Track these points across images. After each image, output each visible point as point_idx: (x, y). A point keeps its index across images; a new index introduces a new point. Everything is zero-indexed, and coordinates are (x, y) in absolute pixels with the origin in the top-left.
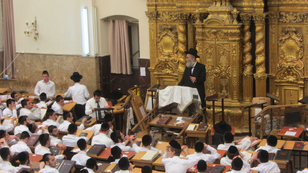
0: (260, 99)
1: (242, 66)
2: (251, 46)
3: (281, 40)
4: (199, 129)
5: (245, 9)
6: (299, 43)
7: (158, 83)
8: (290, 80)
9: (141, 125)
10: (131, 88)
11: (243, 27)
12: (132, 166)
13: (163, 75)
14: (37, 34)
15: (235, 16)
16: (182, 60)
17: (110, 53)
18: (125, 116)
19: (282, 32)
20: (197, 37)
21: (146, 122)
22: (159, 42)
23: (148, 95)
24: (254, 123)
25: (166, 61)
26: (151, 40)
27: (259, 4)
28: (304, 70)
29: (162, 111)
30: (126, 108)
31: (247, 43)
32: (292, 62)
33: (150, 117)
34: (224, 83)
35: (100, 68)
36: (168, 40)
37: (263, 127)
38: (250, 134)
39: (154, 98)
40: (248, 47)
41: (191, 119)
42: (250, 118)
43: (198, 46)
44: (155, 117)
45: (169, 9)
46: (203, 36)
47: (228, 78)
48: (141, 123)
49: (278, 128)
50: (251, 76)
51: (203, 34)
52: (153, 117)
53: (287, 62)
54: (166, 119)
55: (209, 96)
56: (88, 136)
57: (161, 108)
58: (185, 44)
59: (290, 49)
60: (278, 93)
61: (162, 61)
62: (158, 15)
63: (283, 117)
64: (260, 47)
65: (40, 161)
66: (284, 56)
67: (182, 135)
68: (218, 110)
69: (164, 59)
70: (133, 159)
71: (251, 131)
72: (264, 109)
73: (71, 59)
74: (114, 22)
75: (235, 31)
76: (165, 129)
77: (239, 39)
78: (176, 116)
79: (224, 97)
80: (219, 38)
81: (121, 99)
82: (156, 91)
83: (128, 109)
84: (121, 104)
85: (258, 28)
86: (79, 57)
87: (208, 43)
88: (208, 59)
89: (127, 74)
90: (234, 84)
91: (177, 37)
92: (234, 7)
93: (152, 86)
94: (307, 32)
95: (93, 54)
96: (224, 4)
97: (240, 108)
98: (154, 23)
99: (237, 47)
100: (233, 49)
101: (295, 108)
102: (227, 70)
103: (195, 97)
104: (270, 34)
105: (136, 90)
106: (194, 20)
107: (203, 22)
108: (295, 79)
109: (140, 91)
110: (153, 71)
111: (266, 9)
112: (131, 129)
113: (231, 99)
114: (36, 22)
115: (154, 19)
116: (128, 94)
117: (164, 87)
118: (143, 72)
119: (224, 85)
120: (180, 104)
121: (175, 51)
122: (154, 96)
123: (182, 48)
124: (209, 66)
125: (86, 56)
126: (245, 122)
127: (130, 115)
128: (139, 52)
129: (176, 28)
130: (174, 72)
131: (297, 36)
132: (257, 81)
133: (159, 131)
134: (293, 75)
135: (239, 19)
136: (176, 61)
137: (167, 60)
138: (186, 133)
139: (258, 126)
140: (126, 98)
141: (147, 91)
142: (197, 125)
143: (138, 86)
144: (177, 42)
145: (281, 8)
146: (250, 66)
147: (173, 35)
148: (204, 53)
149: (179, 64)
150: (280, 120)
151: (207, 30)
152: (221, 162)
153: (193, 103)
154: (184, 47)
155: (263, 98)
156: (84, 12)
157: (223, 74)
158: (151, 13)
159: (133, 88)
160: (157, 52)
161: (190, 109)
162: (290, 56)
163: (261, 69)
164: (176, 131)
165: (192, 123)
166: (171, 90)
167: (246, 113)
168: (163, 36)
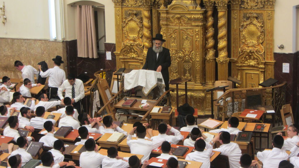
0: (222, 82)
1: (205, 51)
2: (214, 31)
3: (243, 26)
4: (163, 112)
6: (260, 28)
7: (123, 67)
8: (251, 64)
9: (107, 108)
10: (97, 71)
11: (206, 12)
12: (98, 147)
13: (129, 59)
14: (6, 19)
15: (198, 2)
16: (147, 44)
17: (77, 37)
18: (91, 99)
19: (244, 17)
20: (161, 22)
21: (112, 104)
22: (124, 27)
23: (114, 79)
24: (216, 106)
25: (132, 46)
26: (117, 25)
28: (264, 55)
29: (128, 94)
30: (93, 91)
31: (210, 28)
32: (253, 46)
33: (116, 100)
34: (187, 67)
35: (67, 52)
36: (134, 25)
37: (224, 109)
38: (212, 117)
39: (120, 82)
40: (211, 32)
41: (155, 102)
42: (212, 100)
43: (162, 31)
44: (121, 100)
46: (167, 21)
47: (191, 62)
48: (107, 105)
49: (240, 110)
50: (213, 60)
51: (167, 19)
52: (119, 100)
53: (248, 47)
54: (131, 102)
55: (173, 79)
56: (55, 118)
57: (126, 91)
58: (150, 29)
59: (252, 34)
60: (239, 76)
61: (127, 45)
62: (123, 0)
63: (244, 100)
64: (222, 32)
65: (9, 143)
66: (246, 41)
67: (147, 117)
68: (182, 93)
69: (129, 44)
70: (99, 140)
71: (214, 114)
72: (226, 92)
73: (39, 44)
74: (80, 7)
75: (198, 16)
76: (130, 112)
77: (202, 24)
78: (141, 99)
79: (188, 81)
80: (183, 23)
81: (87, 83)
82: (121, 75)
83: (95, 92)
84: (88, 87)
85: (220, 14)
86: (46, 41)
87: (172, 28)
88: (172, 43)
89: (93, 59)
90: (197, 67)
91: (141, 22)
93: (118, 69)
94: (267, 18)
95: (60, 39)
97: (203, 91)
98: (119, 8)
99: (200, 31)
100: (197, 34)
101: (256, 91)
102: (190, 54)
103: (159, 80)
104: (232, 19)
105: (102, 74)
106: (159, 6)
107: (167, 7)
108: (255, 63)
109: (106, 75)
110: (119, 55)
112: (98, 111)
113: (194, 83)
114: (4, 7)
115: (119, 5)
116: (94, 78)
117: (129, 70)
118: (109, 56)
119: (187, 69)
120: (144, 88)
121: (140, 35)
122: (119, 79)
123: (146, 32)
124: (172, 50)
125: (53, 40)
126: (207, 104)
127: (96, 97)
128: (105, 36)
129: (141, 13)
130: (139, 56)
131: (258, 22)
132: (219, 65)
133: (124, 114)
134: (254, 59)
135: (202, 5)
136: (141, 46)
137: (132, 44)
138: (151, 115)
139: (220, 109)
140: (92, 81)
141: (113, 75)
142: (162, 107)
143: (104, 70)
144: (142, 27)
146: (213, 50)
147: (138, 21)
148: (168, 38)
149: (143, 48)
150: (241, 103)
151: (171, 16)
152: (184, 143)
153: (157, 86)
154: (149, 32)
155: (225, 81)
157: (187, 58)
159: (100, 71)
160: (123, 37)
161: (155, 92)
162: (251, 41)
163: (223, 53)
164: (141, 113)
165: (156, 106)
166: (136, 73)
167: (209, 96)
168: (129, 21)
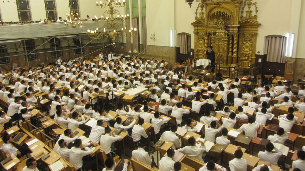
0: (234, 65)
1: (228, 52)
3: (244, 43)
4: (210, 75)
5: (231, 31)
6: (250, 45)
8: (246, 58)
10: (187, 59)
11: (229, 38)
13: (199, 55)
14: (155, 39)
15: (226, 34)
16: (206, 49)
17: (180, 46)
18: (184, 69)
19: (244, 40)
20: (212, 41)
21: (191, 71)
22: (198, 43)
23: (193, 62)
26: (195, 42)
27: (236, 30)
28: (251, 55)
29: (197, 68)
30: (185, 66)
31: (230, 44)
32: (247, 52)
34: (221, 59)
36: (201, 42)
38: (229, 78)
39: (195, 63)
40: (231, 46)
41: (207, 71)
45: (202, 31)
47: (222, 57)
49: (240, 76)
50: (231, 56)
51: (214, 40)
52: (194, 70)
53: (245, 52)
54: (198, 71)
59: (247, 47)
60: (241, 63)
62: (198, 33)
63: (242, 72)
64: (235, 46)
66: (244, 49)
67: (204, 77)
68: (218, 68)
69: (199, 49)
72: (235, 69)
73: (166, 48)
74: (182, 35)
75: (226, 39)
76: (198, 74)
77: (228, 42)
78: (202, 70)
79: (220, 64)
80: (220, 42)
81: (183, 63)
85: (235, 39)
86: (169, 47)
87: (216, 44)
88: (215, 49)
89: (186, 54)
90: (224, 59)
91: (204, 41)
92: (226, 30)
93: (195, 58)
94: (254, 41)
95: (174, 46)
96: (222, 29)
97: (226, 68)
98: (196, 36)
99: (226, 45)
101: (247, 69)
102: (222, 54)
104: (240, 41)
106: (211, 35)
107: (214, 36)
108: (248, 58)
109: (190, 60)
110: (195, 53)
111: (239, 31)
112: (186, 74)
113: (223, 65)
114: (154, 34)
115: (196, 34)
116: (186, 61)
117: (198, 59)
118: (191, 53)
120: (204, 66)
121: (203, 46)
123: (206, 45)
125: (171, 47)
126: (228, 73)
127: (186, 68)
128: (190, 46)
129: (204, 38)
130: (203, 54)
131: (250, 42)
132: (233, 58)
133: (196, 75)
134: (247, 56)
135: (228, 35)
136: (204, 50)
138: (206, 76)
139: (232, 75)
141: (193, 60)
142: (210, 73)
144: (204, 43)
145: (244, 31)
146: (231, 53)
151: (216, 39)
153: (209, 66)
156: (171, 31)
158: (195, 32)
160: (197, 47)
161: (208, 68)
162: (246, 49)
163: (235, 54)
164: (202, 75)
165: (208, 73)
166: (201, 60)
167: (228, 70)
